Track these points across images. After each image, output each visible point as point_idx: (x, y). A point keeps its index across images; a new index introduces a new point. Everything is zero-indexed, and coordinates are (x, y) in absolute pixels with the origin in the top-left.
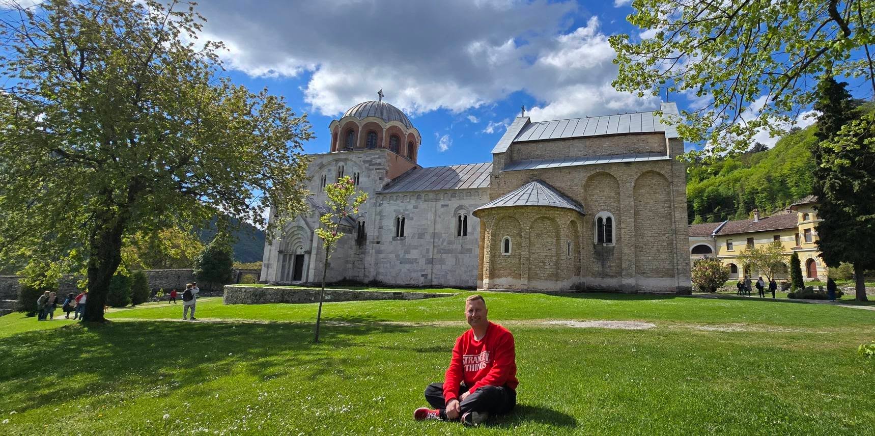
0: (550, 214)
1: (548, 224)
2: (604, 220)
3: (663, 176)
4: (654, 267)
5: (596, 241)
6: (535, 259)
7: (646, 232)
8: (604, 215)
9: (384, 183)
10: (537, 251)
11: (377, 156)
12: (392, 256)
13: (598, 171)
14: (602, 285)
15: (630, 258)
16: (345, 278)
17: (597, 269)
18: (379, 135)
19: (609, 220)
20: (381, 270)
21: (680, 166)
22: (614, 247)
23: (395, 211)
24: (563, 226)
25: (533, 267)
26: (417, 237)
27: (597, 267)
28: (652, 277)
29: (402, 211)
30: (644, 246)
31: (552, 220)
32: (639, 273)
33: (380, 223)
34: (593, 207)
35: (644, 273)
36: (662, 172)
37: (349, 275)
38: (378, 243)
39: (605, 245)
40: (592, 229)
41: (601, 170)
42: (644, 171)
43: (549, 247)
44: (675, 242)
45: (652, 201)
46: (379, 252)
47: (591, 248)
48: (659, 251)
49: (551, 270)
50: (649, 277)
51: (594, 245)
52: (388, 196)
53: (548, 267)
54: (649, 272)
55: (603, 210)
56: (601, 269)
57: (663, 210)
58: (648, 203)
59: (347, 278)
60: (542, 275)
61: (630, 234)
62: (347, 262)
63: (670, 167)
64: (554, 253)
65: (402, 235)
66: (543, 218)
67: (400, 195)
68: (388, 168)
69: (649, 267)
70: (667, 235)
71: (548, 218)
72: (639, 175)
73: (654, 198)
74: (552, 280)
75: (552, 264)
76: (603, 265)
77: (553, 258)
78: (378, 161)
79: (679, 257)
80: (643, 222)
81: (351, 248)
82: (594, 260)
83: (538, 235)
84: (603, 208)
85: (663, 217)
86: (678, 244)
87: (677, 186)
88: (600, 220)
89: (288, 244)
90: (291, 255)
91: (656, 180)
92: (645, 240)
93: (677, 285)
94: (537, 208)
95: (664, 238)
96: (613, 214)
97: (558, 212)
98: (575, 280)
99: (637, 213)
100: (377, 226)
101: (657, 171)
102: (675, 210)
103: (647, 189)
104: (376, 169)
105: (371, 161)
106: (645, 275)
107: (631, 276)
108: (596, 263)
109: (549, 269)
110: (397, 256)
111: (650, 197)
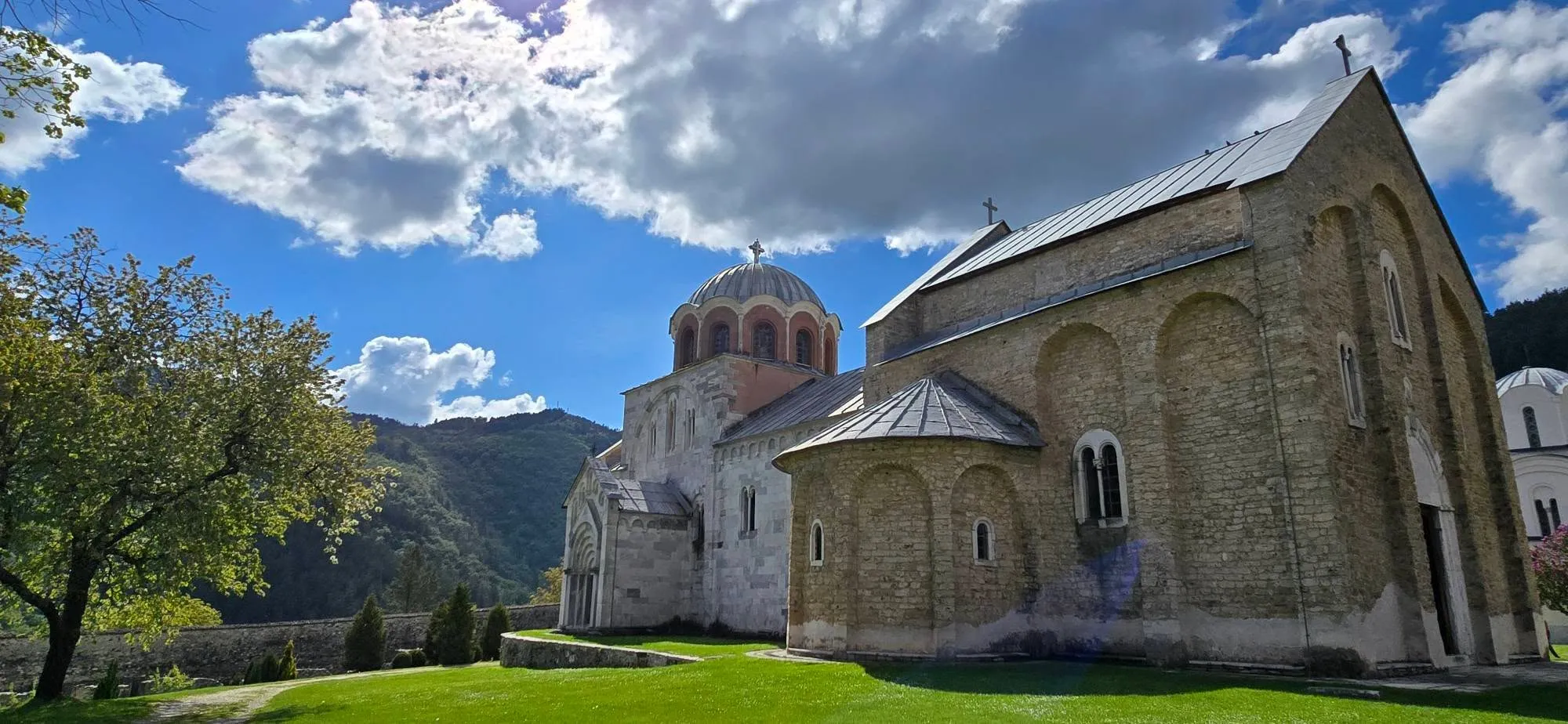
0: (898, 456)
1: (902, 482)
2: (1097, 453)
3: (1232, 301)
4: (1241, 585)
5: (1082, 514)
6: (871, 573)
7: (1206, 478)
8: (1096, 439)
9: (727, 423)
10: (874, 553)
11: (714, 373)
12: (739, 571)
13: (1064, 323)
14: (1105, 639)
15: (1161, 561)
16: (677, 618)
17: (1088, 593)
18: (732, 330)
19: (1109, 451)
20: (726, 602)
21: (1280, 263)
22: (1125, 529)
23: (741, 477)
24: (940, 484)
25: (867, 593)
26: (772, 530)
27: (1088, 589)
28: (1238, 615)
29: (750, 476)
30: (1206, 522)
31: (908, 470)
32: (1197, 604)
33: (722, 505)
34: (1069, 422)
35: (1211, 604)
36: (1230, 292)
37: (684, 611)
38: (720, 545)
39: (1102, 524)
40: (1071, 482)
41: (1072, 321)
42: (1180, 298)
43: (908, 541)
44: (1286, 502)
45: (1216, 383)
46: (722, 564)
47: (1070, 534)
48: (1248, 532)
49: (914, 601)
50: (1229, 615)
51: (1077, 524)
52: (729, 449)
53: (903, 593)
54: (1225, 600)
55: (1094, 426)
56: (1097, 593)
57: (1251, 404)
58: (1204, 391)
59: (683, 618)
60: (888, 613)
61: (1157, 487)
62: (679, 586)
63: (1250, 273)
64: (921, 555)
65: (752, 528)
66: (888, 469)
67: (745, 443)
68: (735, 393)
69: (1223, 585)
70: (1269, 481)
71: (900, 468)
72: (1167, 312)
73: (1222, 376)
74: (919, 627)
75: (916, 585)
76: (1102, 582)
77: (920, 568)
78: (716, 381)
79: (1303, 551)
80: (1197, 449)
81: (686, 558)
82: (1080, 568)
83: (876, 513)
84: (1090, 420)
85: (1254, 425)
86: (1297, 510)
87: (1277, 324)
88: (1088, 453)
89: (579, 555)
90: (583, 576)
91: (1222, 317)
92: (1208, 503)
93: (1303, 642)
94: (861, 447)
95: (1262, 490)
96: (1117, 435)
97: (921, 450)
98: (1013, 623)
99: (1175, 424)
100: (718, 512)
101: (1215, 290)
102: (1279, 399)
103: (1200, 349)
104: (714, 398)
105: (706, 384)
106: (1215, 610)
107: (1167, 613)
108: (1083, 577)
109: (908, 596)
110: (746, 570)
111: (1209, 372)
